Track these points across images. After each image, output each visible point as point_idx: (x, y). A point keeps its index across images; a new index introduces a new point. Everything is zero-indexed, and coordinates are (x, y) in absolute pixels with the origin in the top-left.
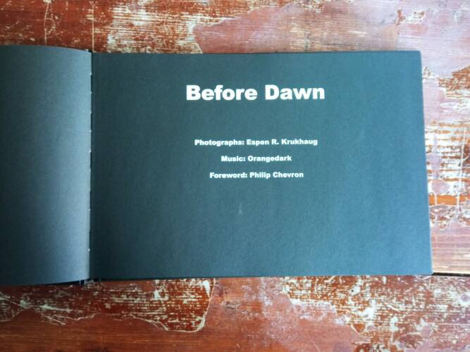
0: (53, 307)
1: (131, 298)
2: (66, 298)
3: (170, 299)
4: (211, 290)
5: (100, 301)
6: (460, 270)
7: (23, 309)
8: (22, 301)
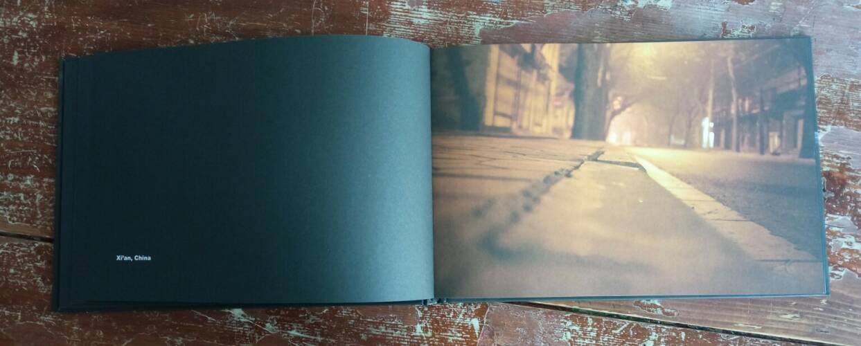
0: (302, 333)
1: (389, 331)
2: (318, 324)
3: (433, 335)
4: (481, 329)
5: (356, 331)
6: (775, 332)
7: (268, 333)
8: (268, 325)
